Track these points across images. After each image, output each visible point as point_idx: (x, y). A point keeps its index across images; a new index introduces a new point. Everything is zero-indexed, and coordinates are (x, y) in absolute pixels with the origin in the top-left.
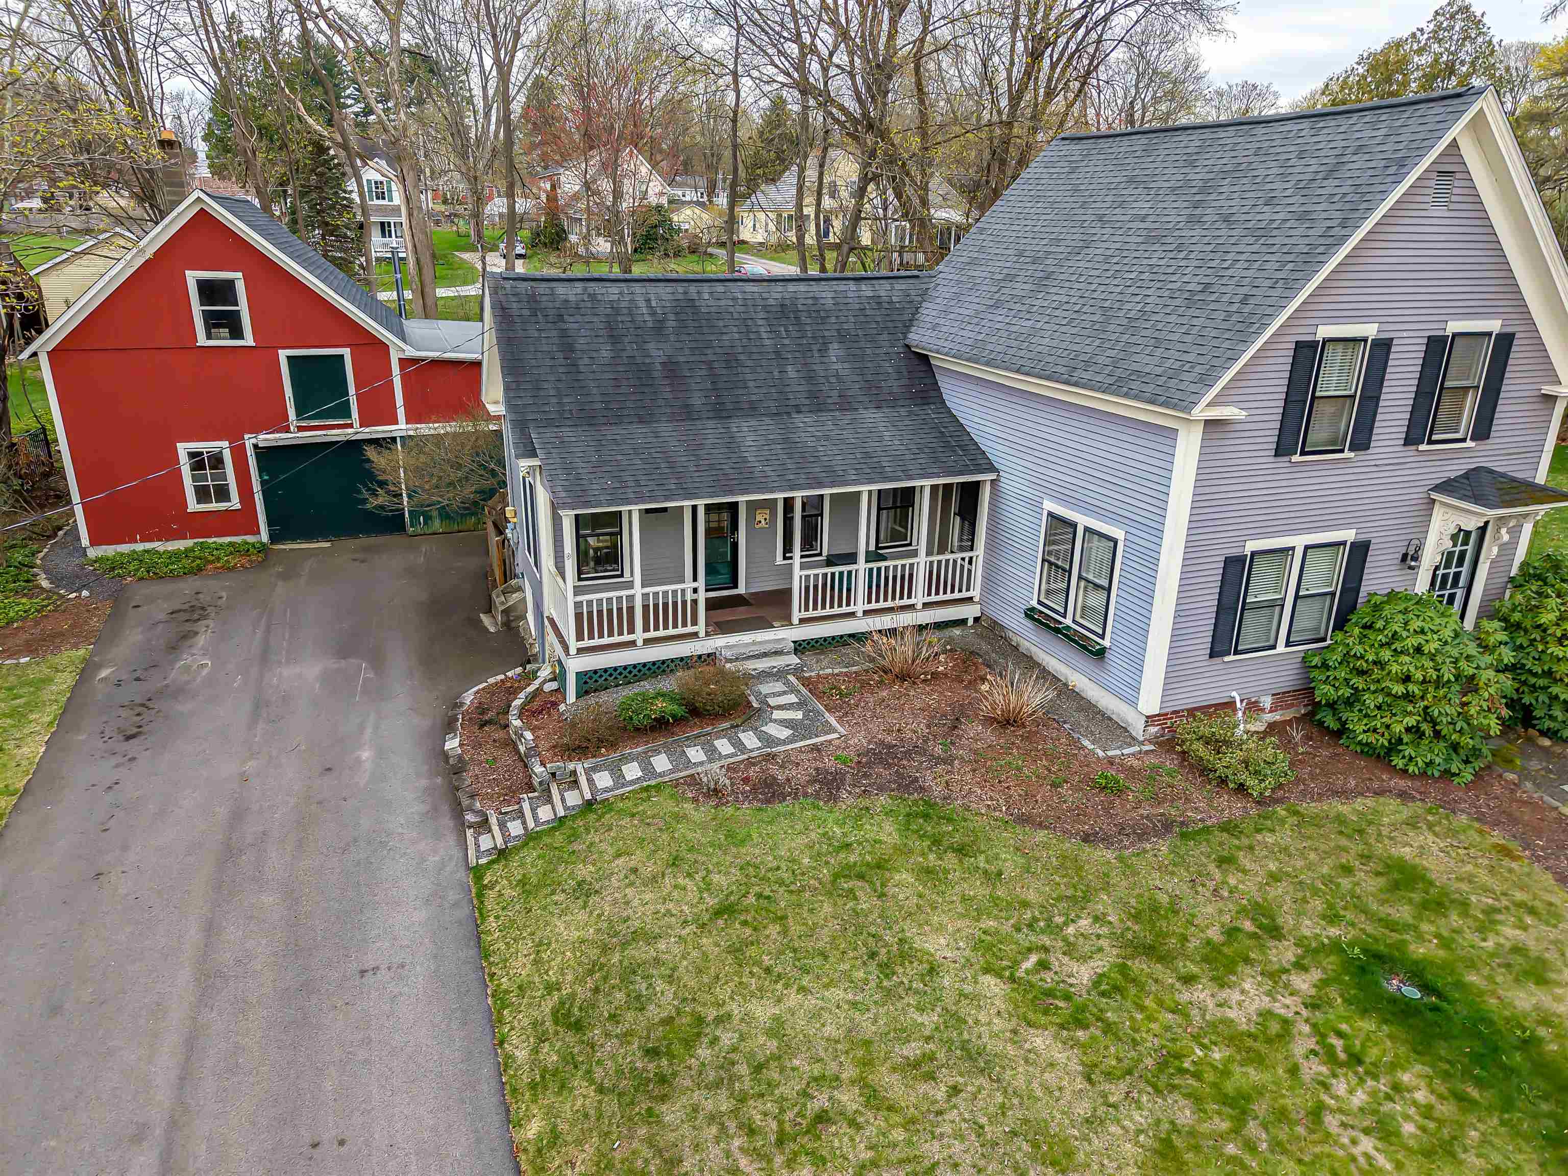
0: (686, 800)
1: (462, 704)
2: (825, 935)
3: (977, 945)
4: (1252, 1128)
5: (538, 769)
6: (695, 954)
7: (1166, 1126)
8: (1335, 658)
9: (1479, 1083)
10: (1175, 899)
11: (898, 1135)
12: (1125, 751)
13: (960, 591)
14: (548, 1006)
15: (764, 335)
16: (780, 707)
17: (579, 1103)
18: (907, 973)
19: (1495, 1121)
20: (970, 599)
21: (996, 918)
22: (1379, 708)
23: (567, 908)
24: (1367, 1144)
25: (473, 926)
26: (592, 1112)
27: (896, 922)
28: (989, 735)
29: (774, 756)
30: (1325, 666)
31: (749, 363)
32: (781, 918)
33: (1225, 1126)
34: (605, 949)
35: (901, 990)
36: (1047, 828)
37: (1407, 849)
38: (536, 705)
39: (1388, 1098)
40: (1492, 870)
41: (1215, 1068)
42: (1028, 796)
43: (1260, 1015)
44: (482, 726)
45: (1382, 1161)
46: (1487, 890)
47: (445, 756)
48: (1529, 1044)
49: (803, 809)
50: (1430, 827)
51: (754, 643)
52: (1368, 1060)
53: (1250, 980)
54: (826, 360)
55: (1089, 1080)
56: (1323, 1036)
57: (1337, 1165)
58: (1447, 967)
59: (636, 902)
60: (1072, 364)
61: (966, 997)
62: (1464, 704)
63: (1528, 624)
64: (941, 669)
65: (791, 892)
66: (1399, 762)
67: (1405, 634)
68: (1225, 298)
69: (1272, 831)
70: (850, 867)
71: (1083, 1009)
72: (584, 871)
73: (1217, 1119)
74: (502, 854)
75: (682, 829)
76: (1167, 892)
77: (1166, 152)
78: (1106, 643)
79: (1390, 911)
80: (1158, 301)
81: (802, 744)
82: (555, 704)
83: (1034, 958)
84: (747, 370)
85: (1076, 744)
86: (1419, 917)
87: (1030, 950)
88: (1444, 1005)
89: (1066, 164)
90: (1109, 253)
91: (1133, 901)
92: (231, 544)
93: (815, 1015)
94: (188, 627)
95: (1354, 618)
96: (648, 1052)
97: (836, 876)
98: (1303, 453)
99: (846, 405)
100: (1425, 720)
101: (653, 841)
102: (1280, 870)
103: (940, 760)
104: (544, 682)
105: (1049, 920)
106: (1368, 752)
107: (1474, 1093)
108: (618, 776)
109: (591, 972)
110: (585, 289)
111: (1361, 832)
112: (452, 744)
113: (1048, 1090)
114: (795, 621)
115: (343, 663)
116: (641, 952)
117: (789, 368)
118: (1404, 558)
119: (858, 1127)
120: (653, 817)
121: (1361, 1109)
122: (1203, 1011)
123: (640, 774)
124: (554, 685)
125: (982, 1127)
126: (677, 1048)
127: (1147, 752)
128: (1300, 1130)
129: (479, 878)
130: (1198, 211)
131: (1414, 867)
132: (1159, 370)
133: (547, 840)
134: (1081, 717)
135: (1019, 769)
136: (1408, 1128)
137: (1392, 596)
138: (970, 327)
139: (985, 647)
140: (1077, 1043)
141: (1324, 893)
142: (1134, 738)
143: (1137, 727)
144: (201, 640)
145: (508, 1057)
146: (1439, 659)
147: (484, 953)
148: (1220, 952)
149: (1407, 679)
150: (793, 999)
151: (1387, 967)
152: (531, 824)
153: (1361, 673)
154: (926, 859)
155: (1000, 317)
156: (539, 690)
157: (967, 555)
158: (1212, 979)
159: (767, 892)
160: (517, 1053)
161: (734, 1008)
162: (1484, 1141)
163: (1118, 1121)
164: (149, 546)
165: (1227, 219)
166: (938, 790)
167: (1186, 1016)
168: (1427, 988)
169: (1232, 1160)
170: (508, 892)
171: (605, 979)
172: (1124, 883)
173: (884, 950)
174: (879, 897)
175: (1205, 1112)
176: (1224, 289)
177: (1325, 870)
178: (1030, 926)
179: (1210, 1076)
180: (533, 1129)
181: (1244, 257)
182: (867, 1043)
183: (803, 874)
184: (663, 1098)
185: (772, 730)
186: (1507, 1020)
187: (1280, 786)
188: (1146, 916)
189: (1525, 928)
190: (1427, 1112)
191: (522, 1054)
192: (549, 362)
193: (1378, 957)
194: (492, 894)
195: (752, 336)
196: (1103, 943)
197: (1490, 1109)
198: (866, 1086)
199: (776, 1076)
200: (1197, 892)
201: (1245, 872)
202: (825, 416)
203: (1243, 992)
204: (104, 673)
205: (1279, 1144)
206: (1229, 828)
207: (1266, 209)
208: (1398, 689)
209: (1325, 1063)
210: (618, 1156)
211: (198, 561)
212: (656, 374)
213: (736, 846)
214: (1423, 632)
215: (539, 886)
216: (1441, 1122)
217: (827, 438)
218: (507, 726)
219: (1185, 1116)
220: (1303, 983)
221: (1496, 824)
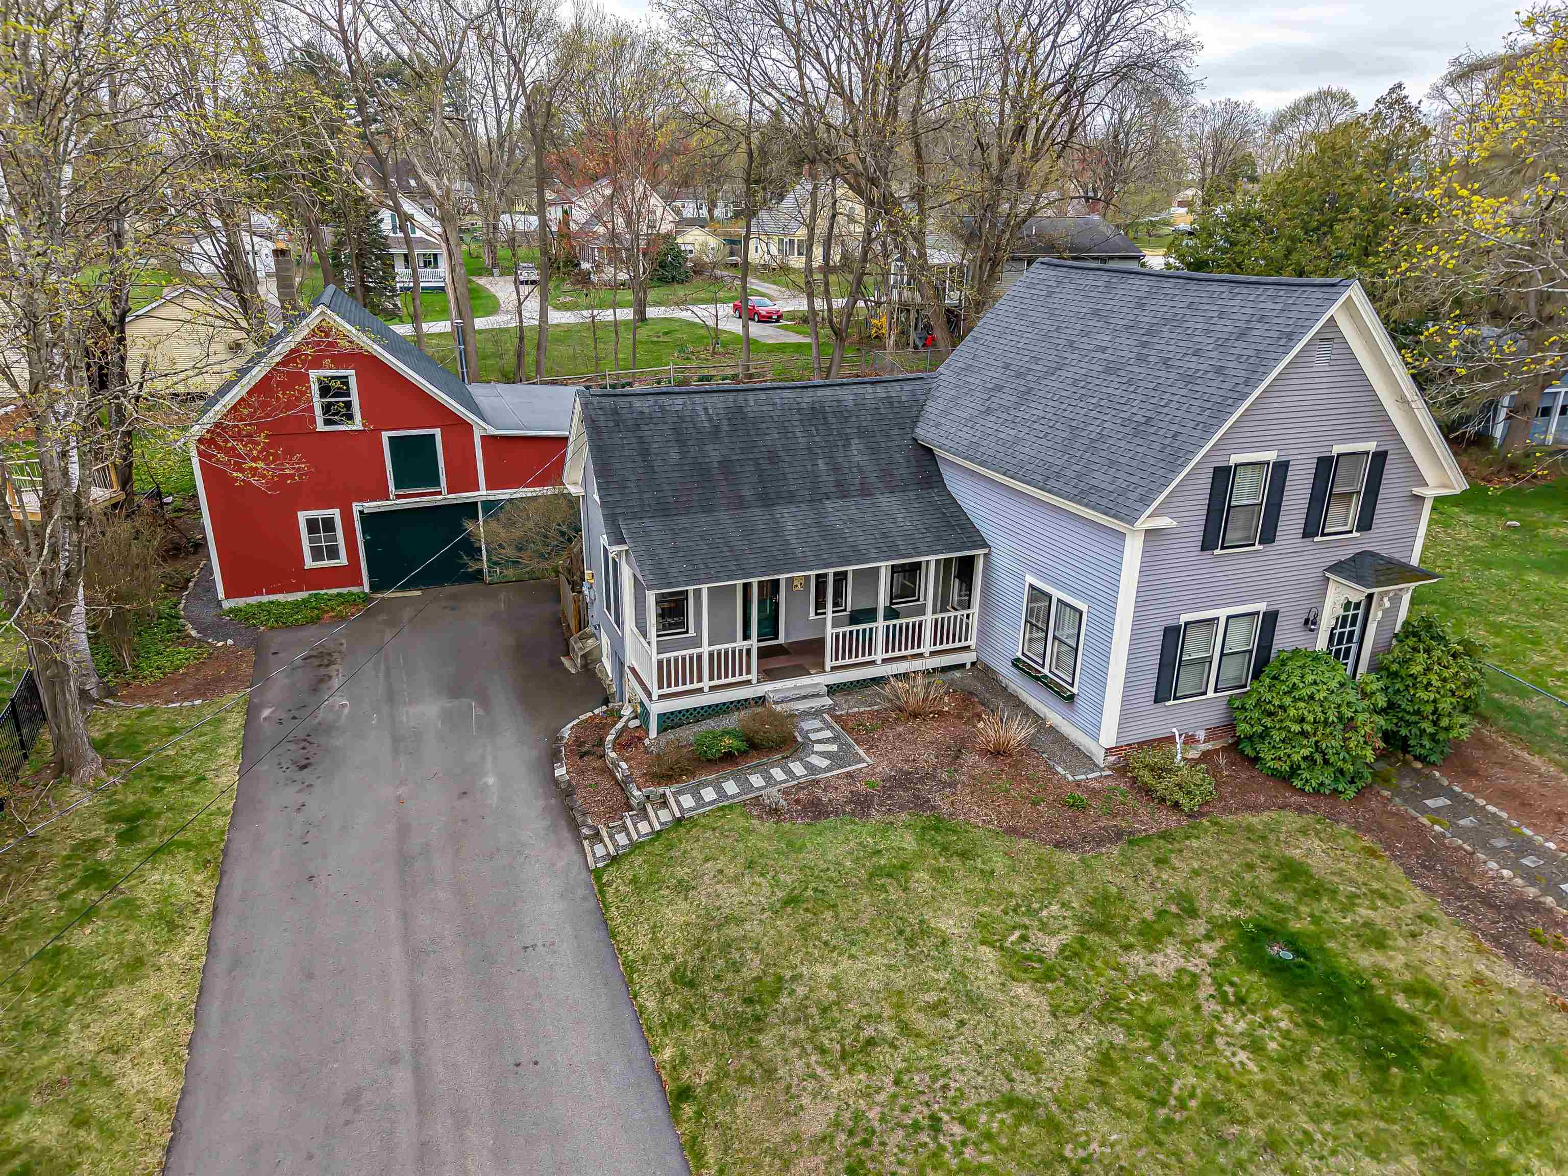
0: (753, 817)
1: (562, 738)
2: (866, 918)
3: (977, 924)
4: (1165, 1046)
5: (636, 793)
6: (772, 932)
7: (1106, 1045)
8: (1250, 702)
9: (1326, 1016)
10: (1121, 890)
11: (924, 1052)
12: (1090, 776)
13: (960, 641)
14: (667, 970)
15: (799, 434)
16: (819, 741)
17: (699, 1035)
18: (926, 945)
19: (1333, 1040)
20: (967, 648)
21: (990, 905)
22: (1283, 741)
23: (672, 899)
24: (1243, 1056)
25: (599, 915)
26: (709, 1041)
27: (917, 908)
28: (984, 764)
29: (818, 782)
30: (1243, 708)
31: (787, 459)
32: (833, 906)
33: (1147, 1044)
34: (706, 930)
35: (922, 957)
36: (1027, 837)
37: (1298, 851)
38: (625, 738)
39: (1261, 1026)
40: (1358, 866)
41: (1142, 1007)
42: (1014, 813)
43: (1177, 971)
44: (581, 757)
45: (1252, 1066)
46: (1352, 881)
47: (556, 781)
48: (1363, 989)
49: (843, 824)
50: (1317, 833)
51: (795, 688)
52: (1250, 1001)
53: (1171, 947)
54: (849, 453)
55: (1055, 1016)
56: (1220, 986)
57: (1220, 1069)
58: (1316, 937)
59: (725, 895)
60: (1046, 473)
61: (969, 961)
62: (1345, 740)
63: (1403, 673)
64: (946, 709)
65: (839, 887)
66: (1298, 783)
67: (1301, 685)
68: (1161, 432)
69: (1197, 838)
70: (881, 868)
71: (1051, 968)
72: (682, 872)
73: (1141, 1040)
74: (614, 860)
75: (752, 839)
76: (1116, 885)
77: (1123, 292)
78: (1075, 690)
79: (1280, 897)
80: (1114, 427)
81: (838, 772)
82: (640, 739)
83: (1017, 934)
84: (786, 465)
85: (1050, 770)
86: (1300, 901)
87: (1014, 928)
88: (1308, 963)
89: (1044, 288)
90: (1077, 377)
91: (1091, 892)
92: (339, 594)
93: (862, 974)
94: (323, 671)
95: (1267, 669)
96: (745, 1001)
97: (871, 876)
98: (1223, 548)
99: (866, 491)
100: (1317, 751)
101: (732, 849)
102: (1201, 867)
103: (946, 785)
104: (629, 720)
105: (1029, 907)
106: (1275, 775)
107: (1321, 1022)
108: (698, 798)
109: (697, 947)
110: (656, 401)
111: (1264, 838)
112: (560, 772)
113: (1025, 1022)
114: (828, 668)
115: (456, 702)
116: (733, 931)
117: (820, 462)
118: (1307, 621)
119: (896, 1048)
120: (729, 830)
121: (1241, 1034)
122: (1136, 969)
123: (715, 796)
124: (635, 723)
125: (980, 1046)
126: (765, 997)
127: (1106, 777)
128: (1198, 1047)
129: (598, 878)
130: (1145, 351)
131: (1301, 864)
132: (1112, 488)
133: (649, 849)
134: (1056, 747)
135: (1007, 791)
136: (1272, 1045)
137: (1296, 652)
138: (965, 429)
139: (980, 687)
140: (1047, 992)
141: (1232, 884)
142: (1096, 766)
143: (1099, 757)
144: (336, 683)
145: (641, 1006)
146: (1326, 704)
147: (612, 935)
148: (1151, 927)
149: (1302, 720)
150: (845, 963)
151: (1271, 937)
152: (635, 837)
153: (1271, 714)
154: (938, 862)
155: (990, 422)
156: (626, 727)
157: (966, 612)
158: (1145, 947)
159: (821, 888)
160: (648, 1004)
161: (805, 970)
162: (1324, 1053)
163: (1074, 1042)
164: (272, 597)
165: (1166, 362)
166: (945, 808)
167: (1124, 972)
168: (1298, 952)
169: (1151, 1066)
170: (622, 888)
171: (709, 950)
172: (1085, 879)
173: (909, 929)
174: (904, 890)
175: (1133, 1035)
176: (1161, 424)
177: (1234, 867)
178: (1015, 910)
179: (1138, 1013)
180: (667, 1054)
181: (1176, 398)
182: (901, 992)
183: (847, 874)
184: (760, 1031)
185: (815, 760)
186: (1352, 973)
187: (1207, 803)
188: (1099, 903)
189: (1375, 909)
190: (1286, 1034)
191: (651, 1005)
192: (629, 465)
193: (1267, 931)
194: (611, 890)
195: (790, 435)
196: (1068, 922)
197: (1330, 1033)
198: (901, 1021)
199: (837, 1015)
200: (1138, 885)
201: (1174, 869)
202: (850, 502)
203: (1166, 955)
204: (266, 713)
205: (1182, 1056)
206: (1165, 836)
207: (1194, 359)
208: (1296, 728)
209: (1218, 1003)
210: (731, 1069)
211: (316, 612)
212: (716, 471)
213: (795, 852)
214: (1315, 683)
215: (649, 883)
216: (1295, 1041)
217: (852, 521)
218: (602, 757)
219: (1120, 1039)
220: (1210, 949)
221: (1369, 831)
